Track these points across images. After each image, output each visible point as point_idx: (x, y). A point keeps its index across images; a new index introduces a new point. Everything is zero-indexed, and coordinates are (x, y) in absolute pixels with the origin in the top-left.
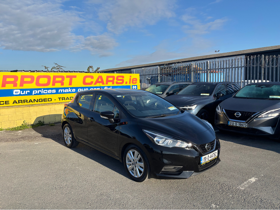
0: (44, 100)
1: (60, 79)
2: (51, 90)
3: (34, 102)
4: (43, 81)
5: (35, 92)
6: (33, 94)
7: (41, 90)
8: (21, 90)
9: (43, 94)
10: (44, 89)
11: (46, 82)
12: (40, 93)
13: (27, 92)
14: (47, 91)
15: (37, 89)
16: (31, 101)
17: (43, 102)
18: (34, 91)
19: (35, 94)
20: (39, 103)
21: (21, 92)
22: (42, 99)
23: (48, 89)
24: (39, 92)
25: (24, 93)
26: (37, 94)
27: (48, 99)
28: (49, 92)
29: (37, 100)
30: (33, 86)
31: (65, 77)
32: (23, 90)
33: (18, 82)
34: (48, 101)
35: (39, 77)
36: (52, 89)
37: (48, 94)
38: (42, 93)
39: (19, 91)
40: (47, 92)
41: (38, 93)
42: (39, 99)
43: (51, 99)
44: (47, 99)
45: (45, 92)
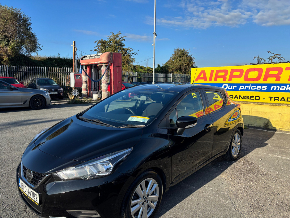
0: (250, 98)
1: (276, 72)
2: (261, 87)
3: (239, 98)
4: (253, 75)
5: (242, 88)
6: (240, 90)
7: (249, 86)
8: (229, 84)
9: (251, 90)
10: (252, 85)
11: (256, 76)
12: (247, 90)
13: (234, 86)
14: (255, 87)
15: (245, 85)
16: (236, 97)
17: (249, 100)
18: (241, 86)
19: (241, 90)
20: (244, 100)
21: (229, 86)
22: (248, 96)
23: (257, 85)
24: (247, 87)
25: (231, 88)
26: (243, 90)
27: (256, 97)
28: (257, 89)
29: (243, 96)
30: (241, 80)
31: (284, 69)
32: (230, 85)
33: (228, 77)
34: (255, 99)
35: (249, 71)
36: (262, 85)
37: (256, 90)
38: (249, 89)
39: (227, 85)
40: (255, 89)
41: (245, 89)
42: (245, 96)
43: (259, 97)
44: (254, 97)
45: (253, 88)
